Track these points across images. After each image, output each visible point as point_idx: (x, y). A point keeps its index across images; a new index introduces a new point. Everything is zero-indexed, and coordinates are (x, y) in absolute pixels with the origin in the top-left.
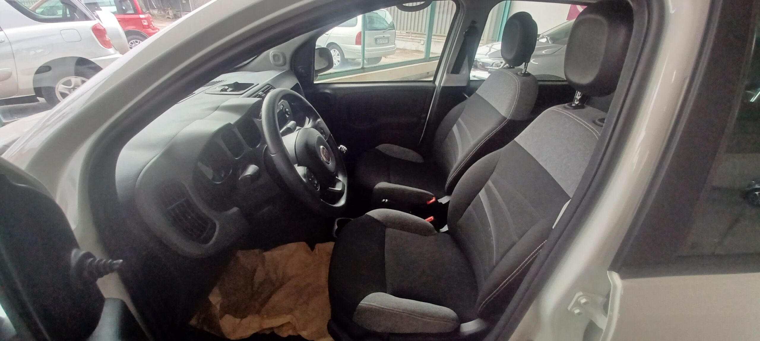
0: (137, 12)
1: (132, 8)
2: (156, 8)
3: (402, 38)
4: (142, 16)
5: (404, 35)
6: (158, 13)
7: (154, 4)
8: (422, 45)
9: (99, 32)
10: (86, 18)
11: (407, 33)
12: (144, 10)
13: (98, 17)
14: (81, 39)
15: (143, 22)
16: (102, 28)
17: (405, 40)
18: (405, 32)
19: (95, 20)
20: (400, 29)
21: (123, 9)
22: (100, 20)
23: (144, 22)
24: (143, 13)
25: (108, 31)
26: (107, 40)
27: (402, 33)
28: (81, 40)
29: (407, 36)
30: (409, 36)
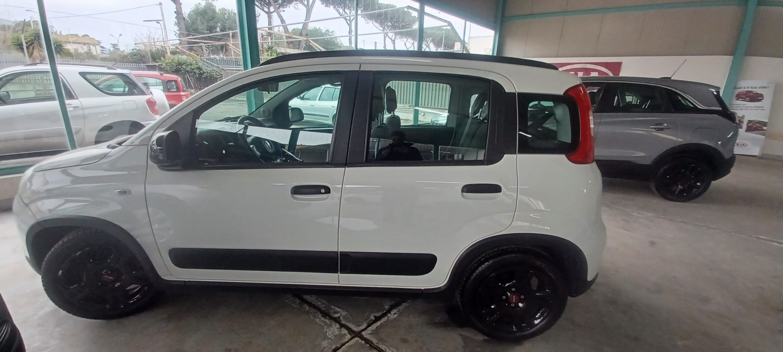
0: (178, 90)
1: (175, 87)
2: (194, 87)
3: (405, 110)
4: (182, 93)
5: (407, 108)
6: (195, 92)
7: (192, 84)
8: (422, 116)
9: (151, 104)
10: (143, 93)
11: (409, 106)
12: (185, 89)
13: (151, 93)
14: (137, 107)
15: (182, 98)
16: (154, 101)
17: (407, 112)
18: (408, 106)
19: (150, 95)
20: (403, 103)
21: (168, 88)
22: (152, 95)
23: (184, 98)
24: (184, 91)
25: (157, 103)
26: (156, 109)
27: (405, 107)
28: (137, 109)
29: (409, 109)
30: (411, 109)
